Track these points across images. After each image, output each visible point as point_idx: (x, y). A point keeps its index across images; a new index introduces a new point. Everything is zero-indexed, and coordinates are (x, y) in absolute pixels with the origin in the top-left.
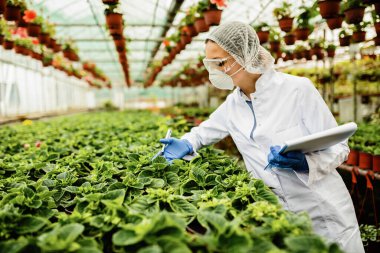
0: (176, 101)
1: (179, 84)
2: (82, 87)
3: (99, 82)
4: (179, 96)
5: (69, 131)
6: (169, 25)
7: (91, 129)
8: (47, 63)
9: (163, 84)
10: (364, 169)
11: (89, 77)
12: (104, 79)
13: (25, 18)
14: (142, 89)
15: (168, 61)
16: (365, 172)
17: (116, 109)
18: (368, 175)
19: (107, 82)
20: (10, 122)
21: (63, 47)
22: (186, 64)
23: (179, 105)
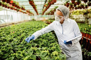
0: (49, 18)
1: (50, 14)
2: (27, 15)
3: (31, 14)
4: (50, 17)
5: (22, 28)
6: (46, 1)
7: (27, 27)
8: (18, 11)
9: (46, 14)
10: (90, 39)
11: (28, 13)
12: (32, 14)
13: (11, 2)
14: (41, 15)
15: (46, 10)
16: (89, 39)
17: (35, 20)
18: (90, 40)
19: (33, 14)
20: (10, 25)
21: (21, 7)
22: (51, 10)
23: (50, 19)
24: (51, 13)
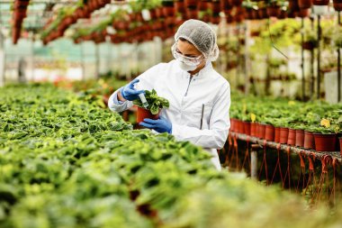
1: (108, 40)
23: (108, 76)
24: (111, 30)
